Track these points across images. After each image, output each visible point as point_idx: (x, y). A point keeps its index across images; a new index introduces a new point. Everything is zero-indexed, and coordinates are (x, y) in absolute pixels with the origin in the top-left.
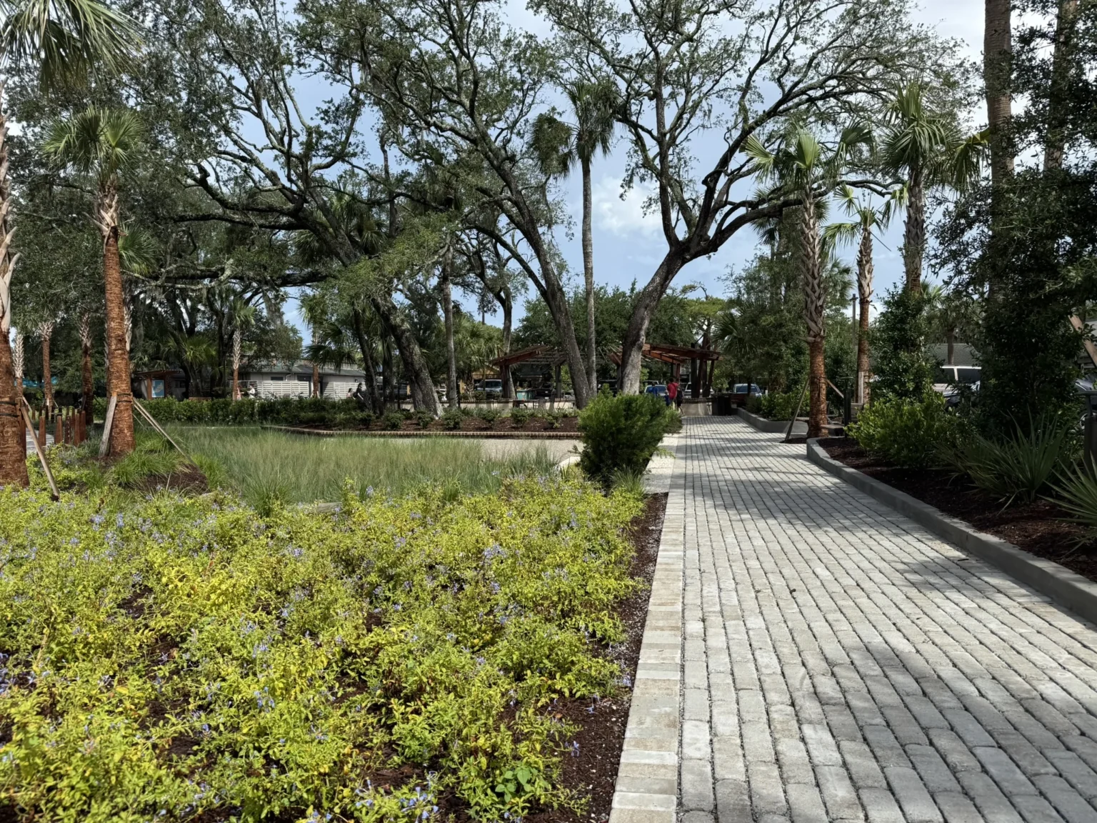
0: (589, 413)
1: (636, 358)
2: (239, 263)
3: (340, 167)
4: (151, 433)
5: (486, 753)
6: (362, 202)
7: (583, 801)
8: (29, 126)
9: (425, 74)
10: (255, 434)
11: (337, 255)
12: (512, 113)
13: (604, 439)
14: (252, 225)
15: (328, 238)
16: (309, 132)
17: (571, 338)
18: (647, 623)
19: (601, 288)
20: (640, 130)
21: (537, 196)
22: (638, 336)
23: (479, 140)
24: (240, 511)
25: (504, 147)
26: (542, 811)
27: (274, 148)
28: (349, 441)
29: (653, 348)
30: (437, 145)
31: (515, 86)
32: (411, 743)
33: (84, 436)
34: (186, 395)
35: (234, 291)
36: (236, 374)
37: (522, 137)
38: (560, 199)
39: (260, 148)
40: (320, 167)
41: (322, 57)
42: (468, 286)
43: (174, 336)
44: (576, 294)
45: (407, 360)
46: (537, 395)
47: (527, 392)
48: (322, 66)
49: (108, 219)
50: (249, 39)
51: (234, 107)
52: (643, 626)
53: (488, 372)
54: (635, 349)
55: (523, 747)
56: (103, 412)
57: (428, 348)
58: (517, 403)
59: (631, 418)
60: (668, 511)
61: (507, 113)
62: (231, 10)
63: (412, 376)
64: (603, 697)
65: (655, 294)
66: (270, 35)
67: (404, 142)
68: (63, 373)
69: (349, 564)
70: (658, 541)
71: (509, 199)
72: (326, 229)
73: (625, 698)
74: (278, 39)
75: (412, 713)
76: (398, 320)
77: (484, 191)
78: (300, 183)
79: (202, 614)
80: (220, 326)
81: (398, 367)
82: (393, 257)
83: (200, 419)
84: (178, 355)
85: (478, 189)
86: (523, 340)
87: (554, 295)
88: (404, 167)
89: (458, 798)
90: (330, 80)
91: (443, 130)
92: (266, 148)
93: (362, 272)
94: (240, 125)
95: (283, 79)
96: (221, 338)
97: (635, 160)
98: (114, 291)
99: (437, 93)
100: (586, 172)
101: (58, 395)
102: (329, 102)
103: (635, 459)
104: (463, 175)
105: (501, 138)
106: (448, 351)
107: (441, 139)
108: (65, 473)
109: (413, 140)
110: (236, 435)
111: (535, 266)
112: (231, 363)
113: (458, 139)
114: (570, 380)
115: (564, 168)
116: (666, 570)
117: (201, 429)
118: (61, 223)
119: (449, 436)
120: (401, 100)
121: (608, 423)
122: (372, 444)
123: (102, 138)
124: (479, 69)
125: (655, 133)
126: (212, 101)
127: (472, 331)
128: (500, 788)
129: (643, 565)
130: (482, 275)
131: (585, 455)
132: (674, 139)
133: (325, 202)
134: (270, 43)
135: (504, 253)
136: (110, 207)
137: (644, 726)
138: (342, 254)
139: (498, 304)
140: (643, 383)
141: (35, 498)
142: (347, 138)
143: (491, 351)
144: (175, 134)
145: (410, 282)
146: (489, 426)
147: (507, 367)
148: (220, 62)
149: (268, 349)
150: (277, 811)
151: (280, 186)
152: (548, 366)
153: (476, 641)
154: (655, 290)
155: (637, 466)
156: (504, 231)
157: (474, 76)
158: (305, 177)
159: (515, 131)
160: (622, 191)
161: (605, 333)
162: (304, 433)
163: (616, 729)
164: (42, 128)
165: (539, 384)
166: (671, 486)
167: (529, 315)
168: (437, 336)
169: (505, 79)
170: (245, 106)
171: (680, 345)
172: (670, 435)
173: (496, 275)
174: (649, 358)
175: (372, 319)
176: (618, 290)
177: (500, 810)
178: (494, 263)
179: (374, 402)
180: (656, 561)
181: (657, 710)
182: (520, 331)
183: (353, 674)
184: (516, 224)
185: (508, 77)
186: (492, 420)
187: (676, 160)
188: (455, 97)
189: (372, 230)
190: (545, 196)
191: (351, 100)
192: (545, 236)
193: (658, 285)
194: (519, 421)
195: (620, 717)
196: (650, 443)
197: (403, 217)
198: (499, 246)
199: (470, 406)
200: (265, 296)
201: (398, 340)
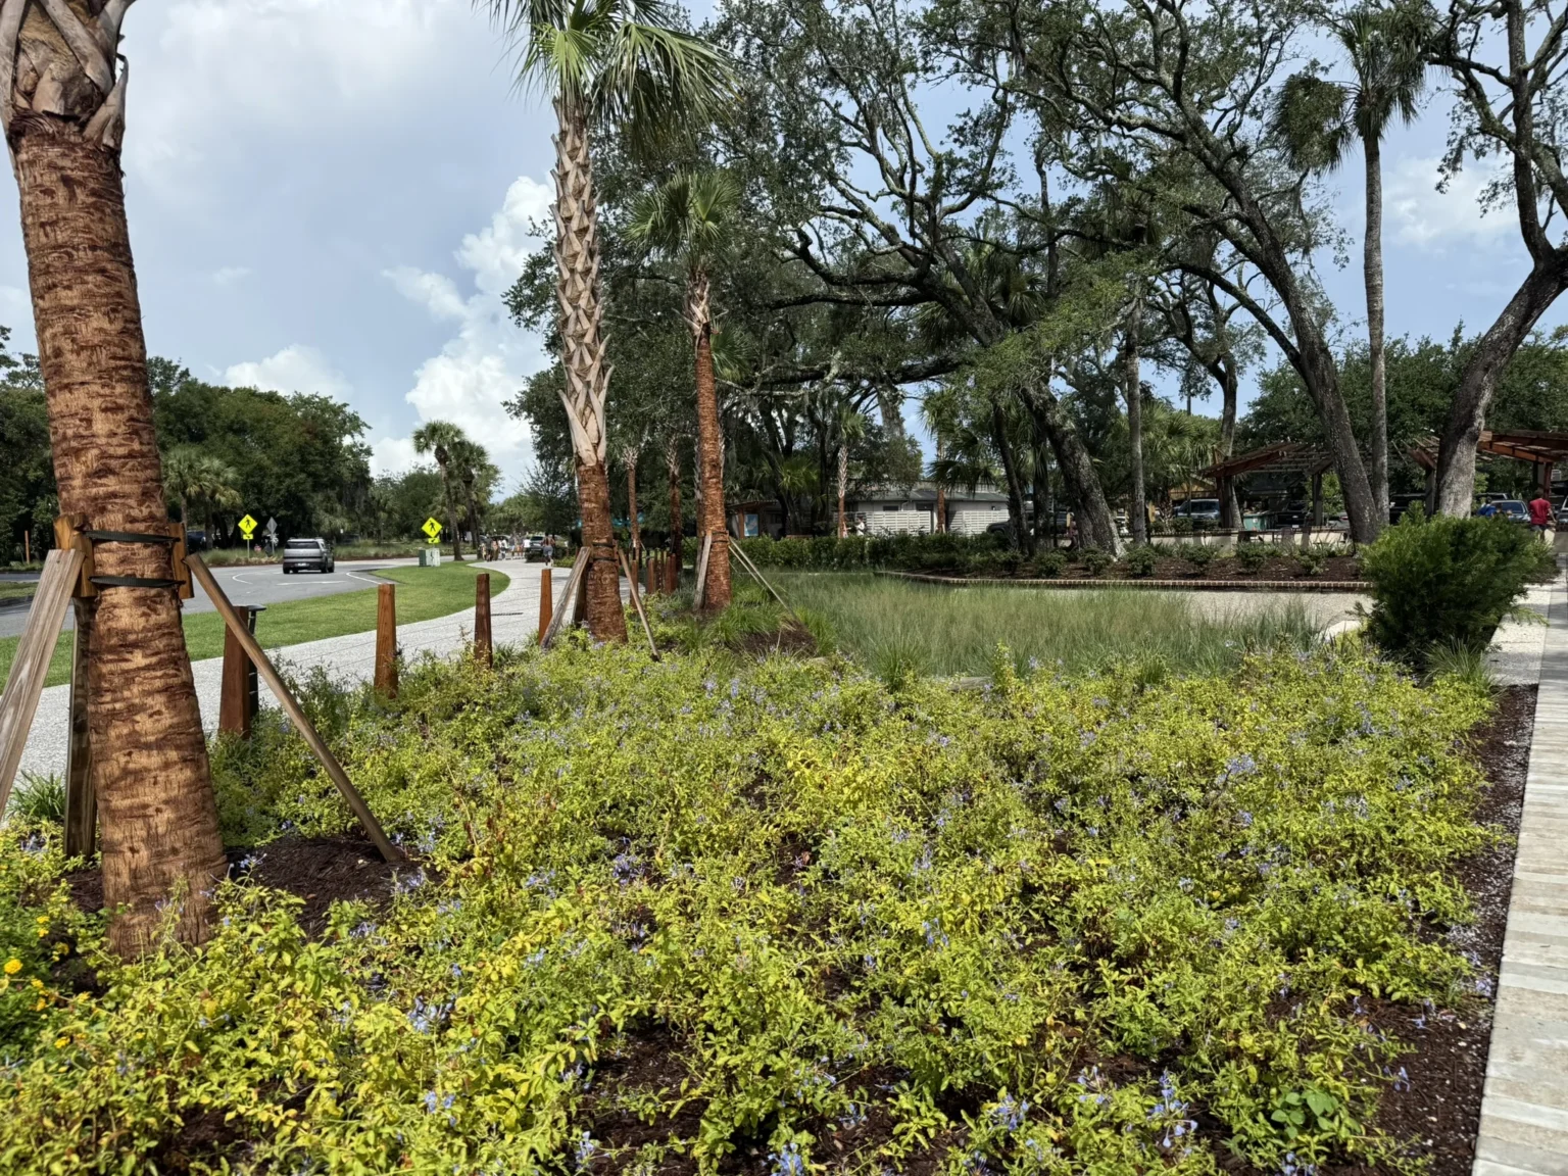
0: (1383, 549)
1: (1466, 457)
2: (848, 356)
3: (980, 205)
4: (747, 581)
5: (1254, 1059)
6: (1010, 252)
7: (1419, 1162)
8: (610, 208)
9: (1104, 48)
10: (867, 582)
11: (974, 333)
12: (1240, 84)
13: (1413, 593)
14: (864, 303)
15: (962, 309)
16: (938, 162)
17: (1344, 428)
18: (1513, 898)
19: (1396, 343)
20: (1475, 73)
21: (1284, 205)
22: (1471, 418)
23: (1188, 134)
24: (864, 683)
25: (1230, 136)
26: (1349, 1163)
27: (892, 192)
28: (992, 592)
29: (1498, 437)
30: (1120, 152)
31: (1249, 41)
32: (1132, 1026)
33: (675, 585)
34: (782, 533)
35: (838, 395)
36: (841, 503)
37: (1259, 118)
38: (1322, 206)
39: (873, 195)
40: (952, 211)
41: (956, 52)
42: (1165, 357)
43: (768, 458)
44: (1348, 355)
45: (1070, 476)
46: (1279, 520)
47: (1259, 517)
48: (957, 65)
49: (700, 315)
50: (860, 47)
51: (842, 144)
52: (1506, 902)
53: (1195, 488)
54: (1464, 440)
55: (1314, 1062)
56: (694, 556)
57: (1101, 455)
58: (1245, 536)
59: (1464, 558)
60: (1539, 716)
61: (1235, 85)
62: (836, 14)
63: (1077, 498)
64: (1439, 1007)
65: (1504, 346)
66: (886, 36)
67: (1071, 156)
68: (649, 507)
69: (1015, 764)
70: (1524, 766)
71: (1237, 216)
72: (960, 298)
73: (1482, 1014)
74: (897, 40)
75: (1129, 983)
76: (1058, 417)
77: (1195, 210)
78: (926, 237)
79: (838, 812)
80: (823, 443)
81: (1055, 486)
82: (1054, 326)
83: (801, 563)
84: (773, 482)
85: (1185, 209)
86: (1254, 436)
87: (1313, 360)
88: (1070, 192)
89: (1213, 1117)
90: (968, 83)
91: (1131, 128)
92: (882, 193)
93: (1010, 352)
94: (848, 169)
95: (904, 94)
96: (824, 457)
97: (1465, 123)
98: (707, 405)
99: (1121, 73)
100: (1372, 156)
101: (644, 535)
102: (965, 115)
103: (1471, 627)
104: (1160, 189)
105: (1225, 123)
106: (1133, 459)
107: (1128, 142)
108: (661, 628)
109: (1085, 150)
110: (845, 583)
111: (1280, 315)
112: (835, 490)
113: (1156, 139)
114: (1339, 497)
115: (1331, 154)
116: (1545, 815)
117: (804, 575)
118: (645, 325)
119: (1135, 586)
120: (1068, 94)
121: (1422, 565)
122: (1019, 597)
123: (691, 211)
124: (1189, 23)
125: (1506, 72)
126: (816, 141)
127: (1171, 426)
128: (1279, 1116)
129: (1497, 804)
130: (1188, 340)
131: (1377, 617)
132: (1542, 77)
133: (958, 259)
134: (887, 48)
135: (1224, 300)
136: (702, 298)
137: (1522, 1064)
138: (980, 329)
139: (1213, 381)
141: (639, 658)
142: (990, 163)
143: (1202, 455)
144: (772, 192)
145: (1075, 359)
146: (1200, 572)
147: (1228, 479)
148: (824, 86)
149: (880, 469)
150: (961, 1084)
151: (900, 245)
152: (1300, 475)
153: (1216, 894)
154: (1506, 337)
155: (1477, 638)
156: (1225, 267)
157: (1181, 35)
158: (933, 227)
159: (1248, 109)
160: (1440, 177)
161: (1403, 417)
162: (927, 581)
163: (1468, 1059)
164: (625, 208)
165: (1282, 504)
166: (1543, 674)
167: (1266, 395)
168: (1115, 437)
169: (1230, 33)
170: (855, 140)
171: (1552, 429)
172: (1536, 586)
173: (1210, 336)
174: (1489, 455)
175: (1019, 419)
176: (1428, 343)
177: (1279, 1148)
178: (1207, 318)
179: (1020, 537)
180: (1522, 798)
181: (1544, 1042)
182: (1250, 421)
183: (1037, 917)
184: (1247, 254)
185: (1236, 27)
186: (1206, 562)
187: (1547, 113)
188: (1150, 74)
189: (1021, 290)
190: (1297, 203)
191: (995, 107)
192: (1298, 267)
193: (1509, 330)
194: (1253, 563)
195: (1475, 1042)
196: (1501, 599)
197: (1067, 265)
198: (1217, 291)
199: (1169, 541)
200: (880, 396)
201: (1057, 445)
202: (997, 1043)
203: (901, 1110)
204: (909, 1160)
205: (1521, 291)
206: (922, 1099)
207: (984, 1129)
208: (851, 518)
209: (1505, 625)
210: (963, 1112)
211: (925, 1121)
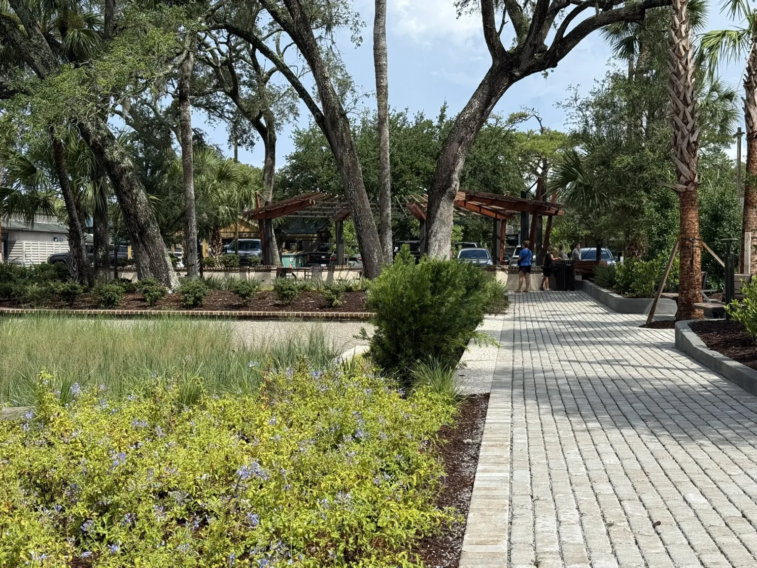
0: (382, 284)
1: (446, 211)
11: (31, 63)
13: (403, 320)
15: (18, 38)
17: (358, 183)
19: (400, 115)
22: (450, 181)
28: (49, 323)
29: (470, 197)
42: (215, 108)
44: (364, 122)
45: (128, 211)
46: (310, 260)
47: (296, 257)
53: (242, 229)
54: (445, 198)
57: (158, 193)
58: (282, 272)
59: (440, 292)
60: (489, 418)
63: (135, 233)
65: (472, 124)
69: (46, 490)
70: (475, 458)
72: (16, 26)
76: (116, 154)
81: (116, 219)
86: (290, 185)
87: (334, 123)
93: (65, 85)
103: (444, 348)
106: (187, 199)
111: (309, 82)
114: (355, 241)
116: (487, 497)
119: (187, 316)
121: (409, 297)
122: (77, 328)
127: (221, 171)
129: (455, 490)
130: (234, 94)
131: (377, 341)
135: (266, 64)
138: (37, 61)
139: (257, 134)
140: (455, 245)
143: (247, 200)
145: (133, 101)
146: (243, 303)
147: (269, 221)
152: (326, 221)
154: (473, 118)
155: (448, 358)
156: (265, 33)
161: (405, 177)
165: (313, 246)
166: (494, 385)
167: (300, 150)
168: (171, 178)
171: (507, 193)
172: (493, 316)
173: (253, 94)
174: (464, 212)
175: (79, 152)
176: (422, 117)
178: (251, 77)
179: (80, 269)
180: (472, 484)
182: (287, 172)
184: (282, 24)
186: (248, 295)
189: (79, 27)
192: (323, 42)
193: (476, 112)
194: (286, 296)
196: (465, 326)
197: (124, 10)
198: (258, 54)
199: (219, 275)
201: (116, 182)
205: (483, 81)
209: (471, 347)
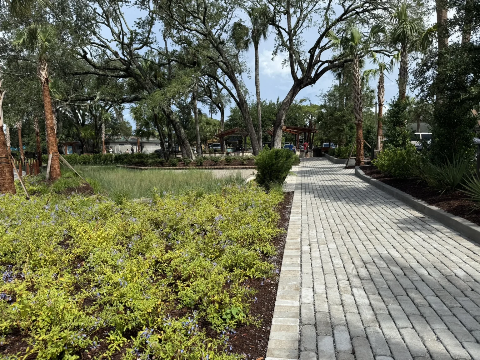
0: (259, 157)
1: (280, 132)
2: (102, 93)
3: (146, 49)
4: (68, 170)
5: (218, 302)
6: (156, 64)
7: (260, 321)
8: (6, 33)
9: (183, 5)
10: (113, 169)
11: (146, 89)
12: (222, 22)
13: (266, 169)
14: (107, 76)
15: (142, 81)
16: (131, 33)
17: (250, 124)
18: (286, 247)
19: (264, 101)
20: (280, 29)
21: (234, 60)
22: (280, 123)
23: (207, 34)
24: (108, 203)
25: (219, 37)
26: (242, 326)
27: (116, 40)
28: (156, 172)
29: (287, 128)
30: (189, 37)
31: (223, 10)
32: (186, 299)
33: (39, 171)
34: (82, 153)
35: (101, 106)
36: (103, 143)
37: (227, 33)
38: (245, 61)
39: (109, 41)
40: (137, 49)
42: (204, 101)
43: (75, 126)
44: (252, 104)
45: (178, 135)
46: (237, 149)
47: (232, 149)
48: (136, 2)
49: (44, 75)
51: (97, 22)
52: (284, 248)
53: (214, 140)
54: (279, 128)
55: (234, 300)
56: (46, 161)
57: (188, 129)
58: (228, 154)
59: (278, 159)
60: (294, 199)
61: (220, 22)
63: (181, 142)
64: (267, 278)
65: (288, 104)
67: (174, 37)
68: (28, 144)
69: (157, 224)
70: (290, 212)
71: (222, 61)
72: (141, 77)
73: (277, 279)
75: (186, 286)
76: (174, 117)
77: (211, 58)
78: (128, 56)
79: (94, 247)
80: (96, 122)
81: (175, 139)
82: (170, 89)
83: (89, 163)
84: (78, 135)
85: (208, 57)
86: (229, 126)
87: (243, 105)
88: (174, 48)
89: (207, 321)
90: (140, 9)
91: (191, 31)
92: (112, 40)
93: (157, 96)
94: (100, 30)
95: (119, 9)
96: (96, 127)
97: (278, 42)
98: (48, 107)
99: (188, 13)
100: (256, 48)
101: (26, 154)
102: (140, 19)
103: (279, 177)
104: (201, 51)
105: (217, 33)
106: (196, 131)
107: (191, 35)
108: (31, 187)
109: (178, 36)
110: (105, 169)
111: (234, 92)
112: (101, 138)
113: (198, 35)
114: (250, 143)
115: (246, 47)
116: (294, 224)
117: (90, 167)
118: (23, 77)
119: (198, 169)
120: (172, 17)
121: (268, 161)
122: (164, 173)
123: (39, 38)
124: (207, 2)
125: (287, 30)
126: (87, 19)
127: (207, 122)
128: (224, 317)
129: (284, 223)
130: (210, 97)
131: (258, 176)
132: (295, 32)
133: (139, 65)
135: (220, 86)
136: (44, 69)
137: (285, 290)
138: (148, 88)
139: (218, 109)
140: (282, 143)
141: (19, 199)
142: (149, 35)
143: (216, 131)
144: (72, 35)
145: (179, 100)
146: (215, 164)
147: (223, 138)
148: (90, 1)
149: (117, 131)
150: (130, 328)
151: (119, 58)
152: (241, 137)
153: (213, 256)
154: (288, 101)
155: (281, 180)
156: (220, 76)
157: (205, 5)
158: (130, 53)
159: (224, 30)
160: (272, 57)
161: (266, 122)
162: (134, 168)
163: (273, 291)
164: (12, 34)
165: (237, 145)
166: (296, 189)
167: (232, 114)
168: (191, 124)
169: (219, 6)
170: (102, 21)
171: (299, 126)
172: (295, 166)
173: (217, 96)
174: (285, 132)
175: (162, 117)
176: (271, 102)
177: (224, 326)
178: (216, 91)
179: (164, 154)
180: (289, 221)
181: (290, 283)
182: (228, 121)
183: (160, 271)
184: (225, 73)
185: (220, 5)
186: (217, 161)
187: (296, 42)
188: (196, 15)
189: (160, 76)
190: (238, 59)
191: (149, 17)
192: (238, 78)
194: (229, 161)
195: (275, 286)
196: (286, 170)
197: (174, 70)
198: (218, 84)
199: (207, 155)
200: (115, 108)
201: (174, 126)
202: (142, 313)
203: (111, 340)
204: (113, 355)
205: (291, 89)
206: (118, 335)
207: (138, 340)
208: (107, 148)
209: (288, 176)
210: (131, 336)
211: (119, 342)
